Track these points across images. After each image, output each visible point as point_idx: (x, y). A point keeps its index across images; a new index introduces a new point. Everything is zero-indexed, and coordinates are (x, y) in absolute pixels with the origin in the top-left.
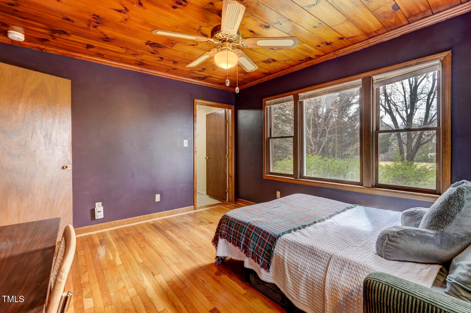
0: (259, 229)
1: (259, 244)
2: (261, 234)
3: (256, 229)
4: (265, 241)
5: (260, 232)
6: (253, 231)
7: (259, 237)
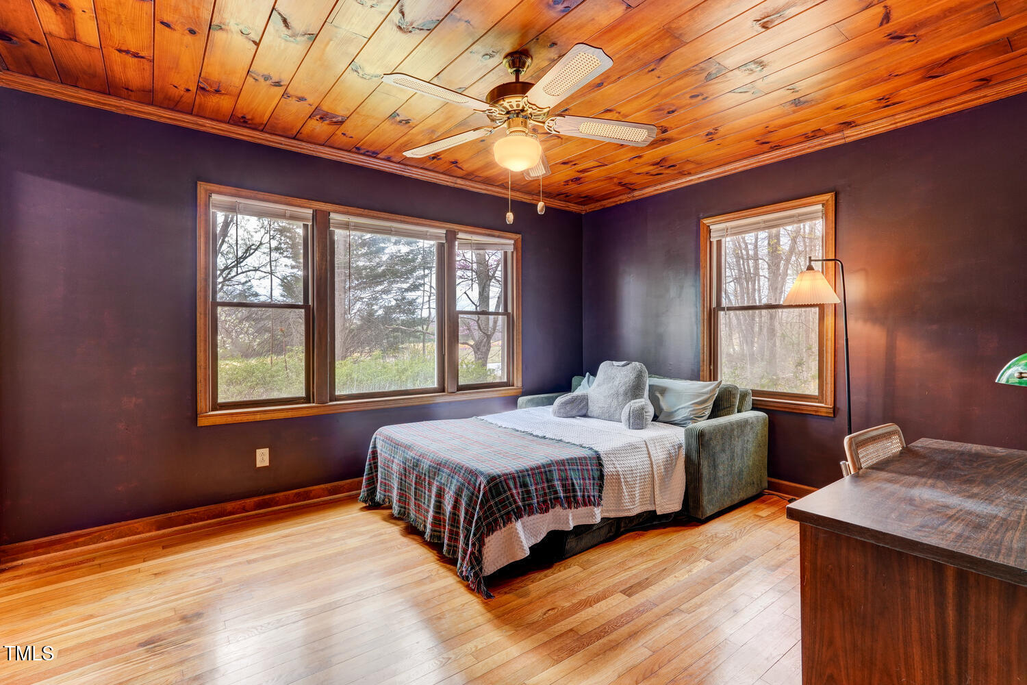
0: (572, 459)
1: (584, 479)
2: (579, 464)
3: (568, 463)
4: (588, 470)
5: (577, 463)
6: (567, 467)
7: (578, 469)
